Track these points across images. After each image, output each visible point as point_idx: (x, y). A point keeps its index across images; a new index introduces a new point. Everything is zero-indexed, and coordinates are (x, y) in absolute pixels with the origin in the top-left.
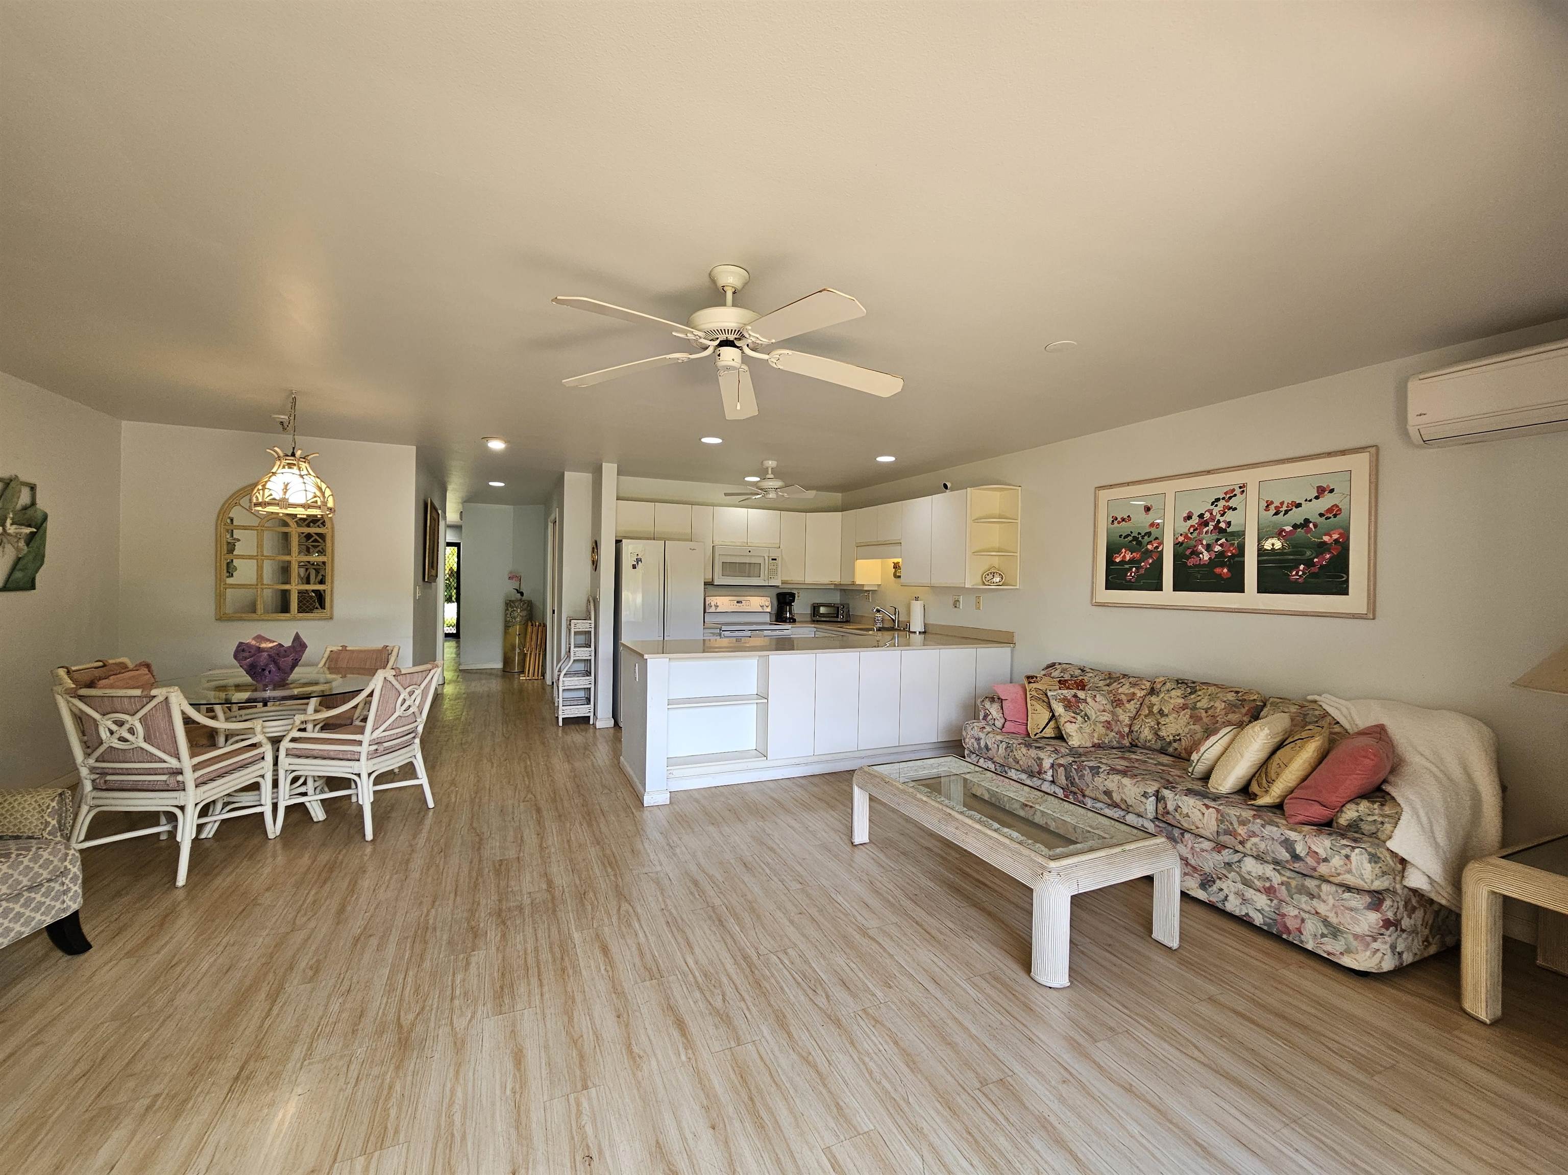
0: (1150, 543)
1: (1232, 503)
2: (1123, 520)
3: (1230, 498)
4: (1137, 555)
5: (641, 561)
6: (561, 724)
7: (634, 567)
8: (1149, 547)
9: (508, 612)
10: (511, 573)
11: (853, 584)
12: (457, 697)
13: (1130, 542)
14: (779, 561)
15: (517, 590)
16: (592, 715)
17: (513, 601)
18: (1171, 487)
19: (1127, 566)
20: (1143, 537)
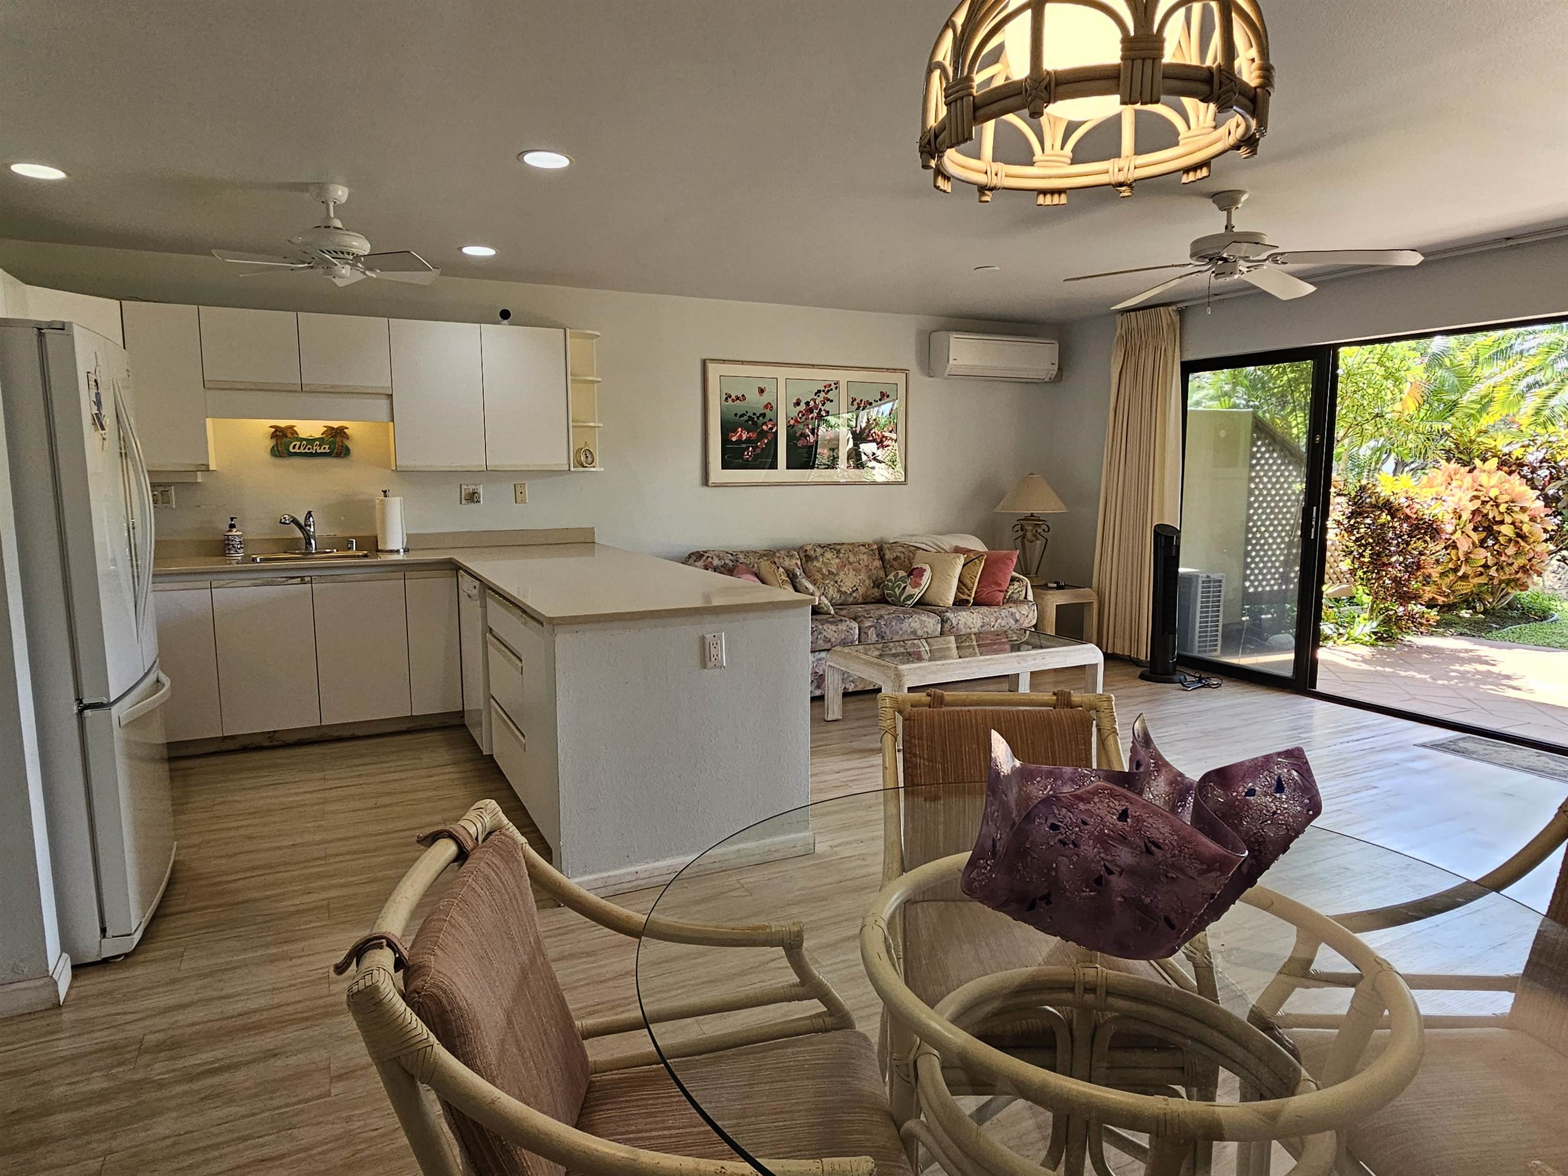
0: (765, 423)
1: (829, 396)
2: (738, 398)
3: (828, 391)
4: (753, 435)
8: (764, 427)
13: (746, 421)
18: (782, 373)
19: (744, 446)
20: (758, 418)
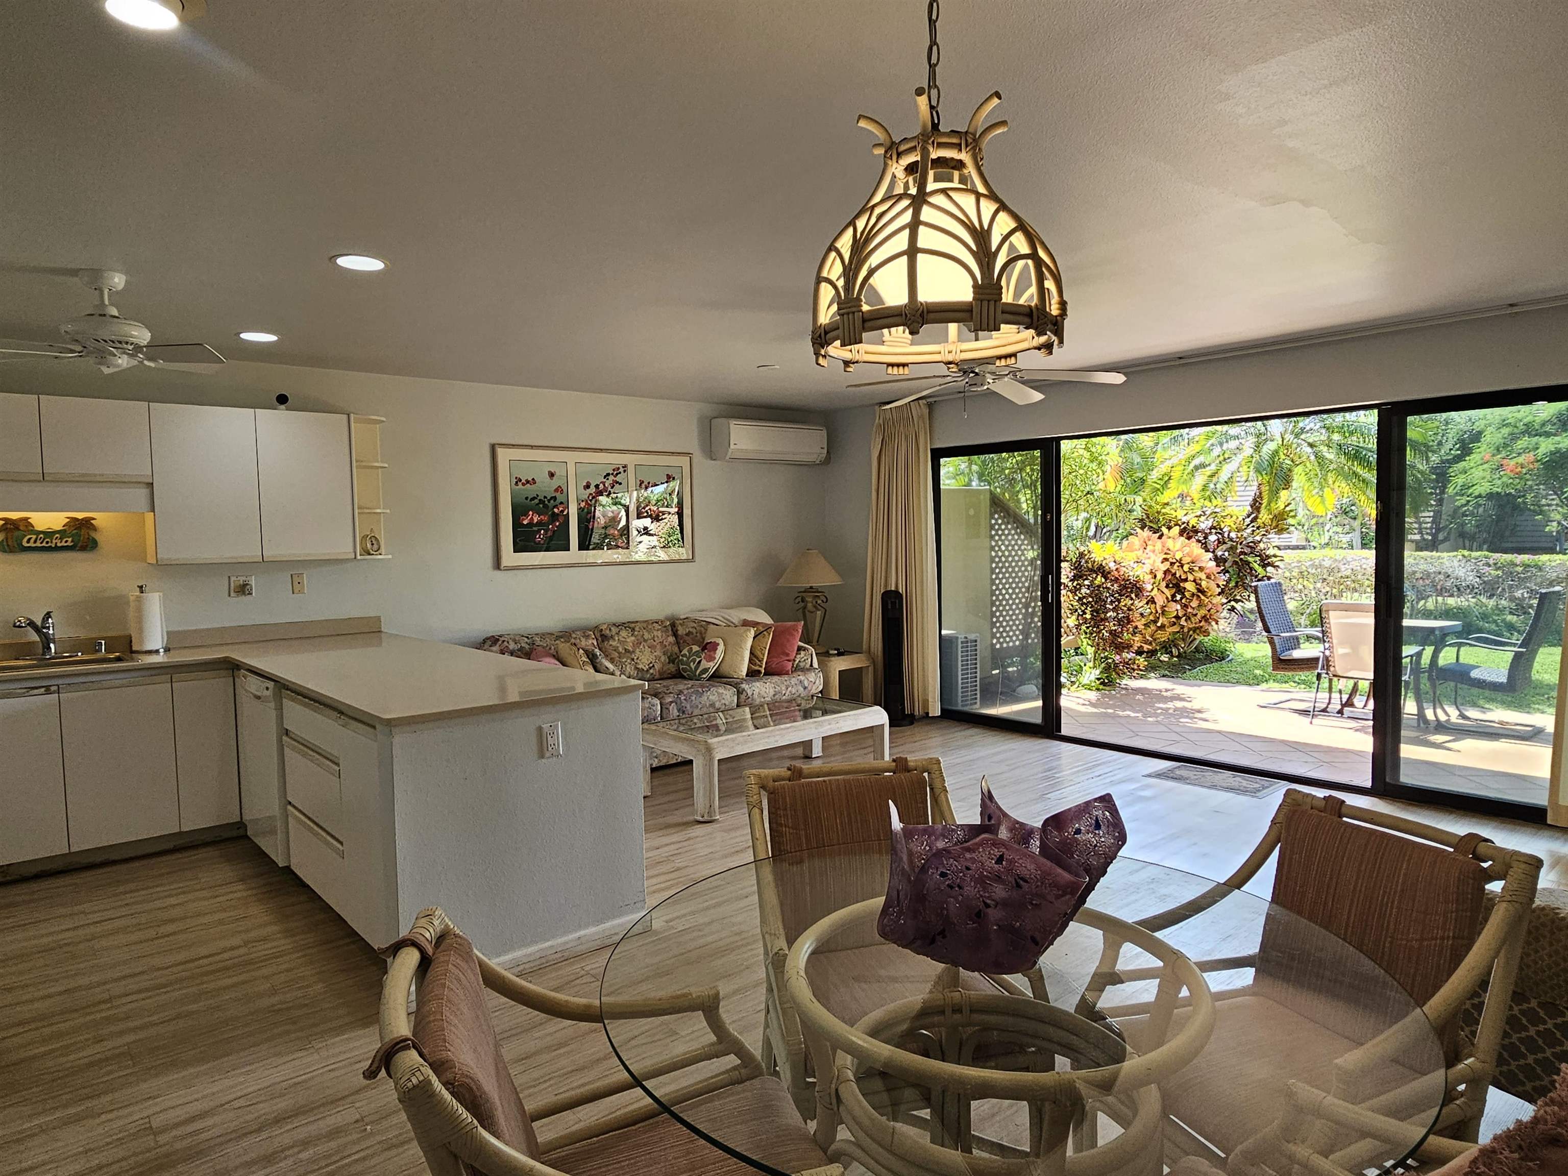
0: (555, 506)
1: (618, 479)
2: (528, 482)
3: (617, 474)
4: (545, 518)
13: (537, 504)
18: (571, 458)
20: (549, 501)
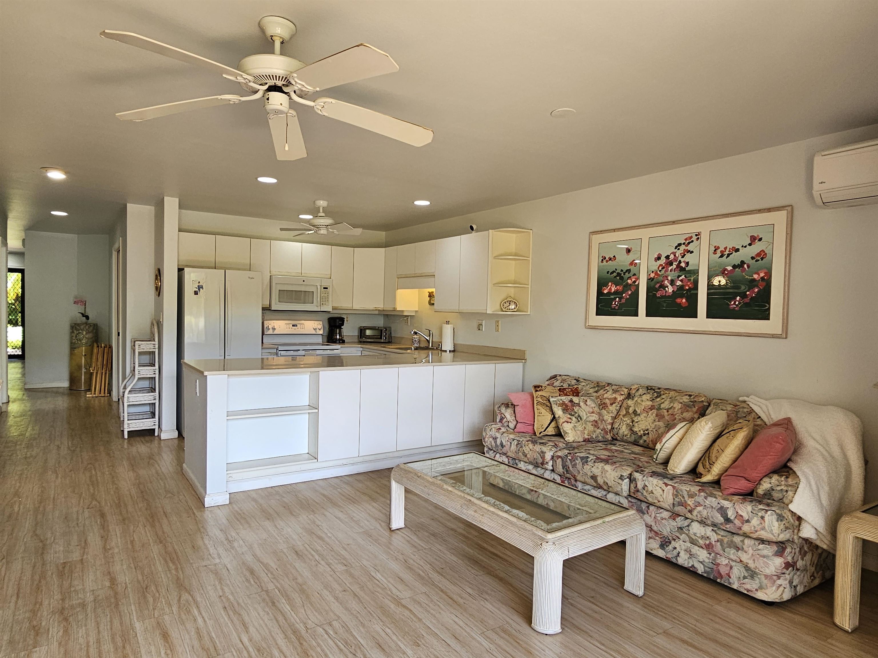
0: (629, 278)
1: (690, 248)
2: (610, 259)
3: (689, 243)
4: (620, 288)
5: (202, 288)
6: (126, 436)
7: (196, 293)
8: (629, 281)
9: (74, 335)
10: (76, 297)
11: (395, 310)
12: (22, 415)
13: (615, 277)
14: (330, 290)
15: (82, 314)
16: (157, 427)
17: (78, 325)
18: (645, 234)
19: (612, 297)
20: (624, 274)
